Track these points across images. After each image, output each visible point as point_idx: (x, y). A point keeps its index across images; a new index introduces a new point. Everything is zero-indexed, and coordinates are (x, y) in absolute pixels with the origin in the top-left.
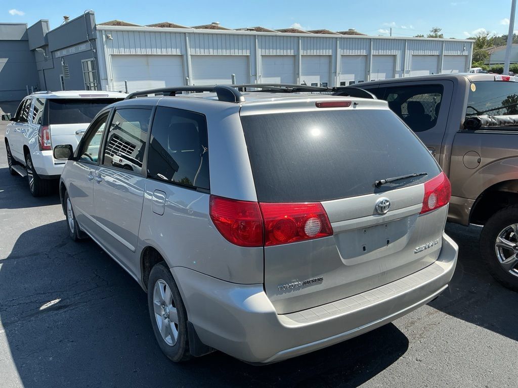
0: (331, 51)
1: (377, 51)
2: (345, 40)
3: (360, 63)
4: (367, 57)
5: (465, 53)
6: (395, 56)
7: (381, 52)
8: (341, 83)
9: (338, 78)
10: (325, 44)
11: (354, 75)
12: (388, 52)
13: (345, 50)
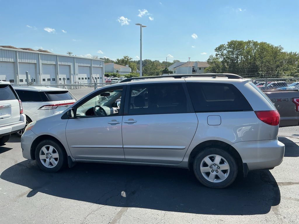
0: (36, 60)
1: (61, 63)
2: (43, 55)
3: (52, 68)
4: (56, 65)
5: (101, 66)
6: (70, 66)
7: (63, 63)
8: (43, 79)
9: (41, 76)
10: (32, 56)
11: (49, 75)
12: (66, 64)
13: (44, 61)
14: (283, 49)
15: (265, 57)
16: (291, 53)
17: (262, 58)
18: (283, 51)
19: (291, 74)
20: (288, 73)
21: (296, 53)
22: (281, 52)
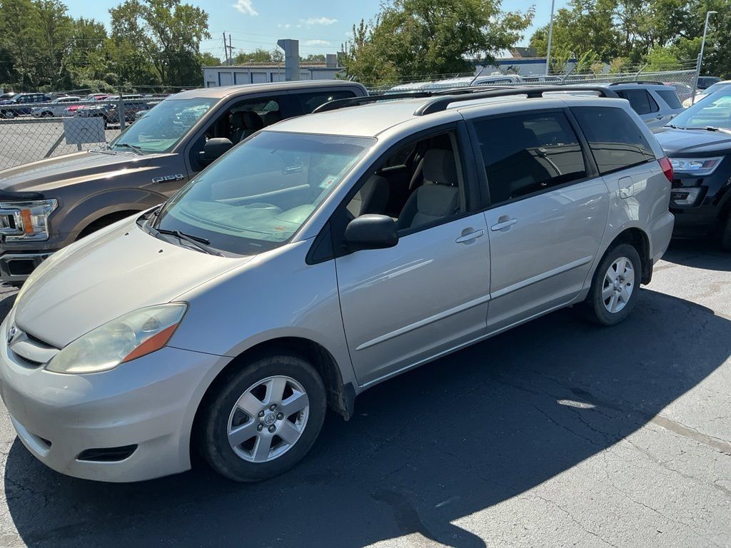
14: (66, 10)
15: (24, 27)
16: (82, 20)
17: (17, 31)
18: (67, 14)
19: (96, 74)
20: (88, 71)
21: (93, 20)
22: (64, 18)
